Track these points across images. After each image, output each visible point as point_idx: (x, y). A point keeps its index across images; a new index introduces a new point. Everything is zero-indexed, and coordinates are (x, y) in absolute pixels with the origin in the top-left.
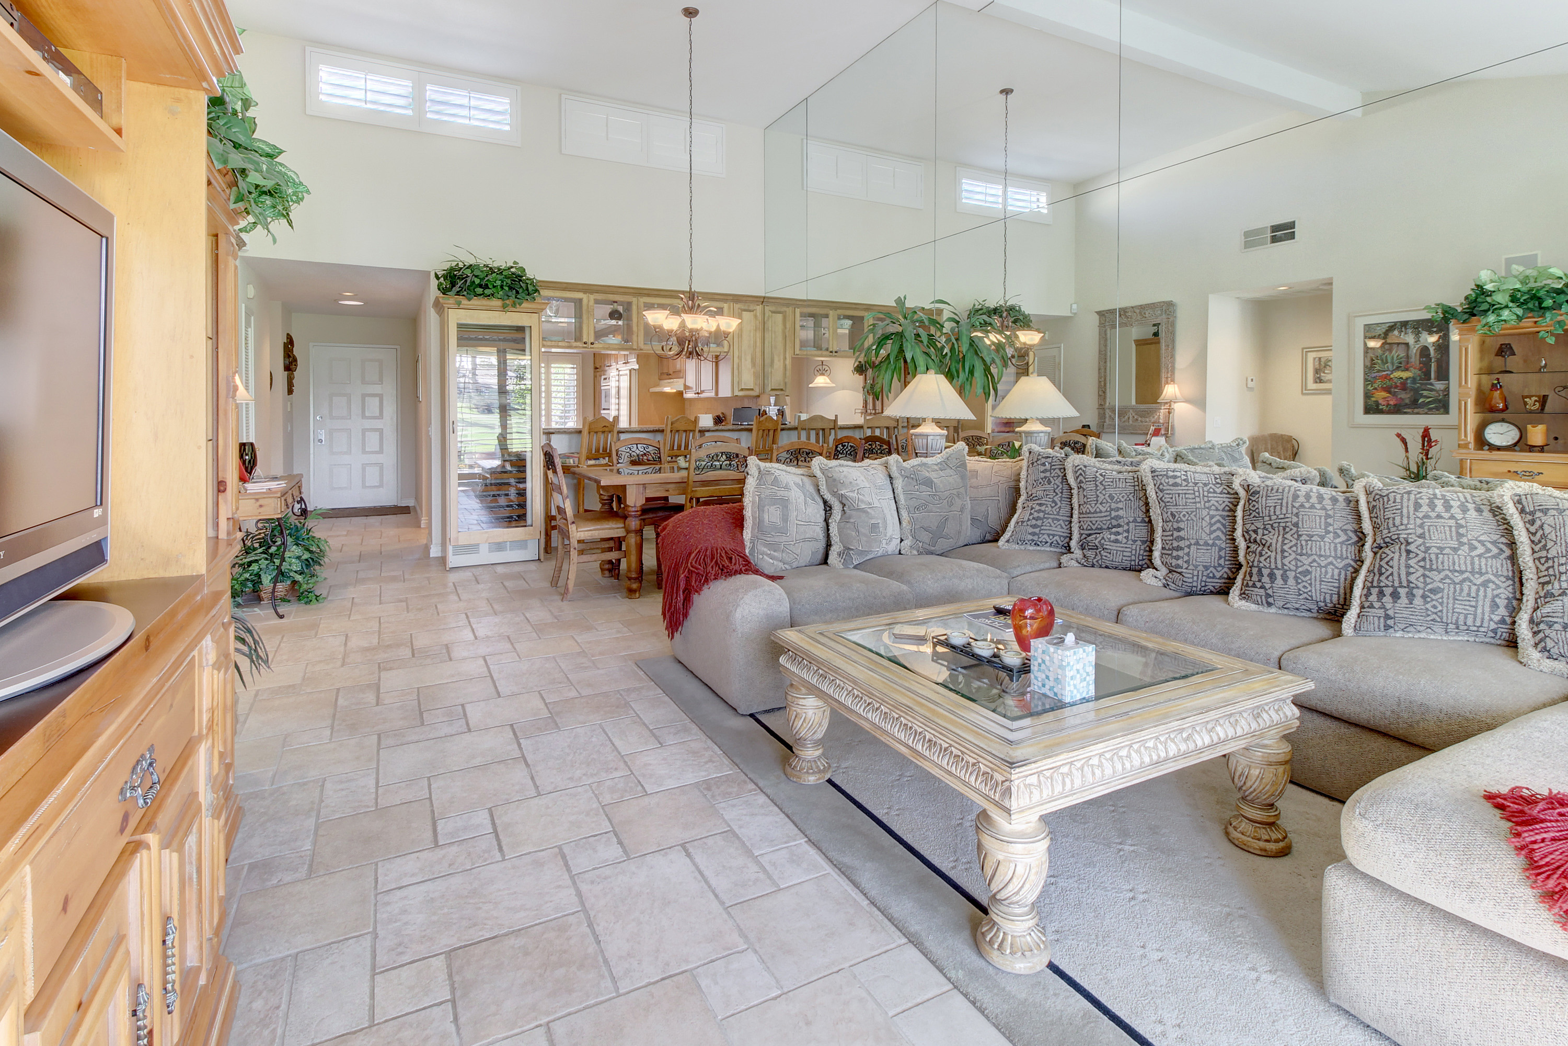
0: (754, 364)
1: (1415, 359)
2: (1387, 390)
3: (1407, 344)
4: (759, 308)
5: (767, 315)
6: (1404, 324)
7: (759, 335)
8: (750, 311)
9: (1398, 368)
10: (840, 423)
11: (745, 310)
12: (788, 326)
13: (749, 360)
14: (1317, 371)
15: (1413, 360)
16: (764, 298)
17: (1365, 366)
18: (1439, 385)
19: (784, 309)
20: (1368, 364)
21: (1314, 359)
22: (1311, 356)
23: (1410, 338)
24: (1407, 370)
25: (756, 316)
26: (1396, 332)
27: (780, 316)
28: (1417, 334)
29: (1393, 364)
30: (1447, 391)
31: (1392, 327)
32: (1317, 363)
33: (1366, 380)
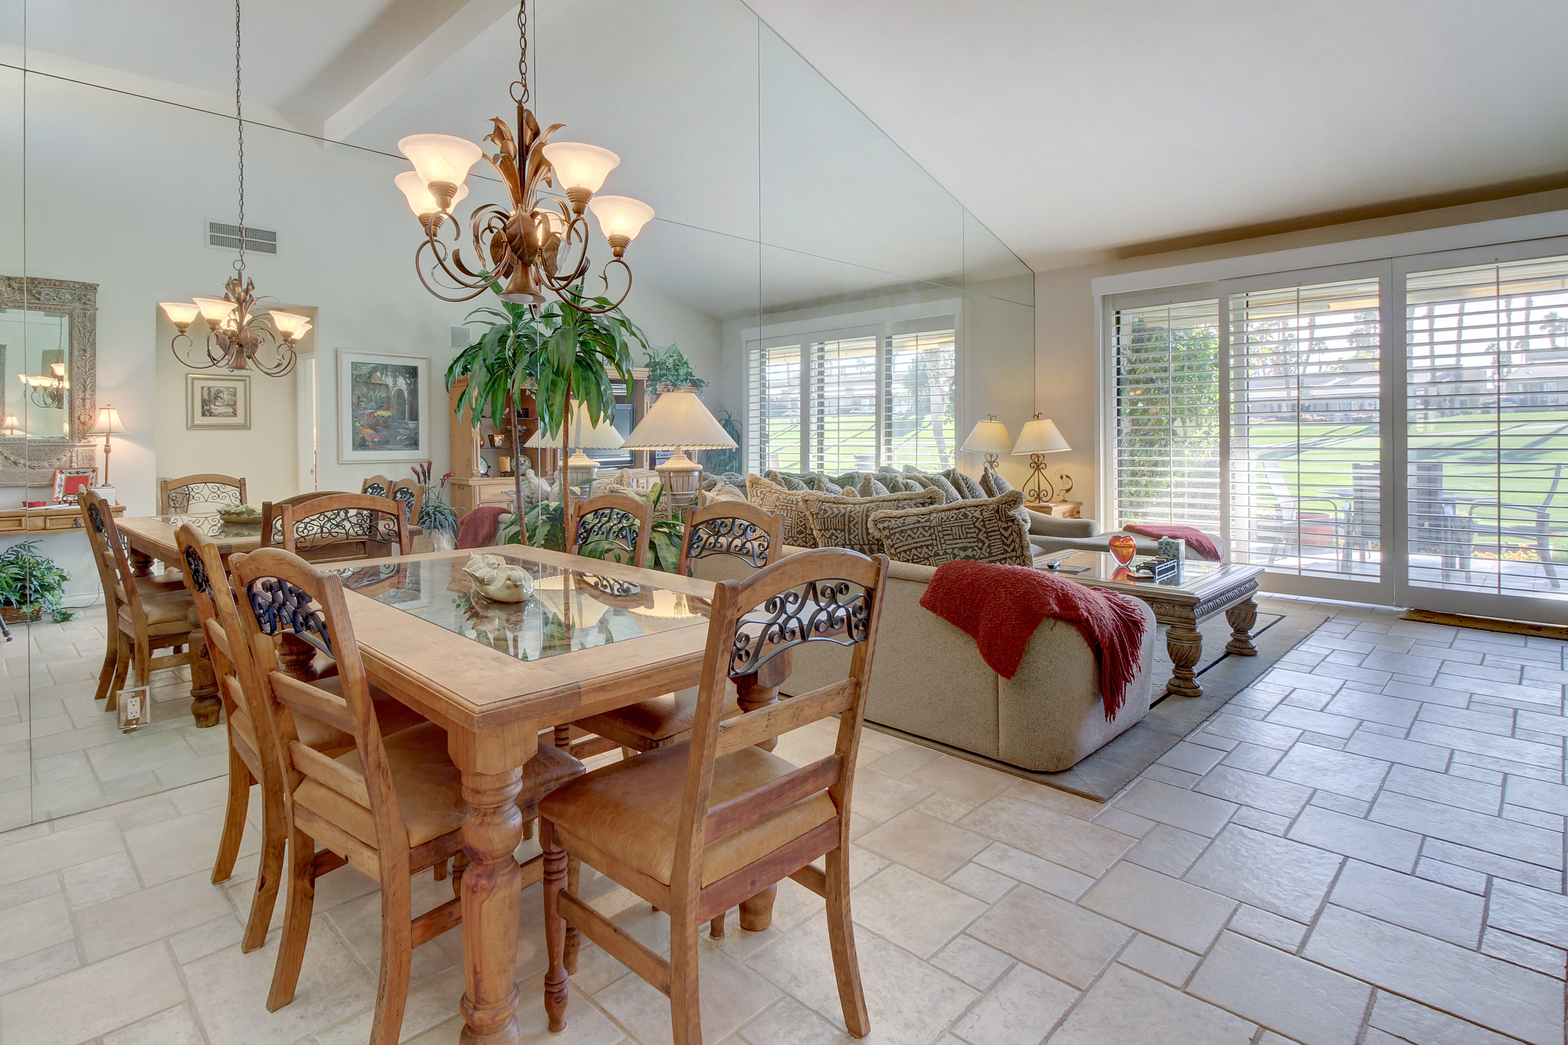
1: (394, 400)
2: (372, 427)
3: (387, 386)
6: (385, 368)
9: (380, 408)
14: (204, 403)
15: (392, 401)
17: (353, 404)
18: (411, 425)
20: (356, 401)
21: (203, 388)
22: (198, 385)
23: (389, 381)
24: (388, 409)
26: (378, 374)
28: (395, 378)
29: (376, 403)
30: (417, 428)
31: (376, 368)
32: (206, 394)
33: (354, 417)
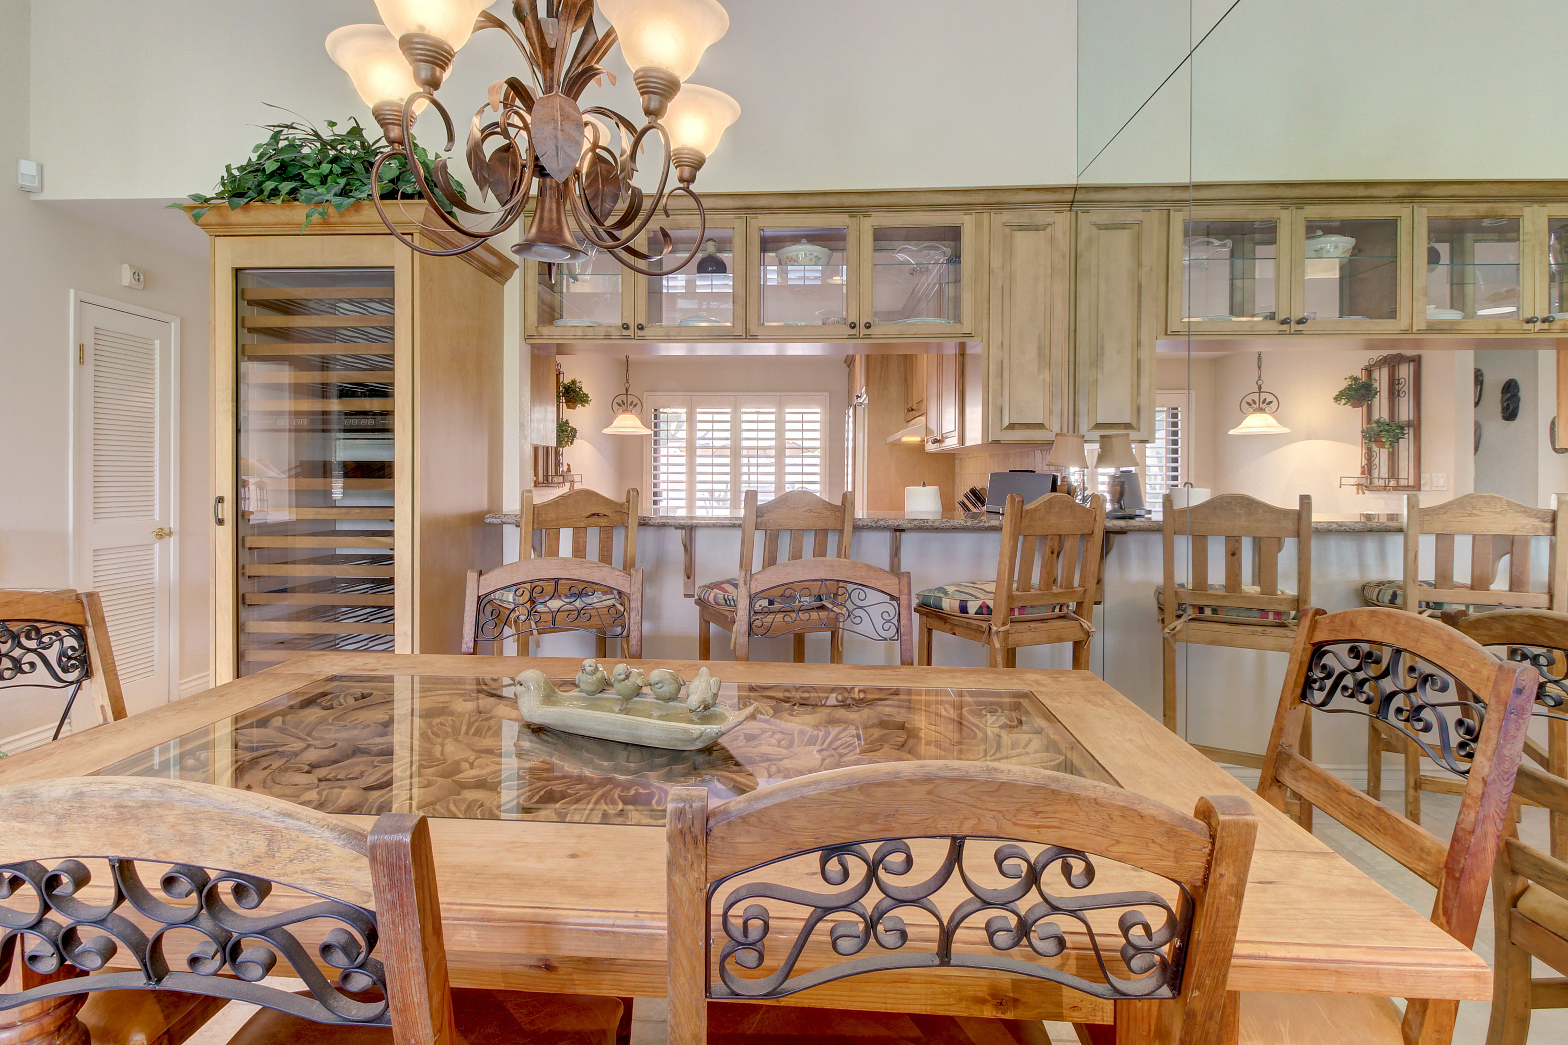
0: (1044, 356)
4: (1062, 220)
5: (1083, 236)
7: (1061, 288)
8: (1037, 228)
10: (1318, 517)
11: (1022, 228)
12: (1146, 259)
13: (1031, 350)
16: (1076, 189)
19: (1135, 215)
25: (1052, 240)
27: (1123, 239)
